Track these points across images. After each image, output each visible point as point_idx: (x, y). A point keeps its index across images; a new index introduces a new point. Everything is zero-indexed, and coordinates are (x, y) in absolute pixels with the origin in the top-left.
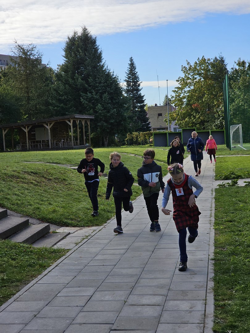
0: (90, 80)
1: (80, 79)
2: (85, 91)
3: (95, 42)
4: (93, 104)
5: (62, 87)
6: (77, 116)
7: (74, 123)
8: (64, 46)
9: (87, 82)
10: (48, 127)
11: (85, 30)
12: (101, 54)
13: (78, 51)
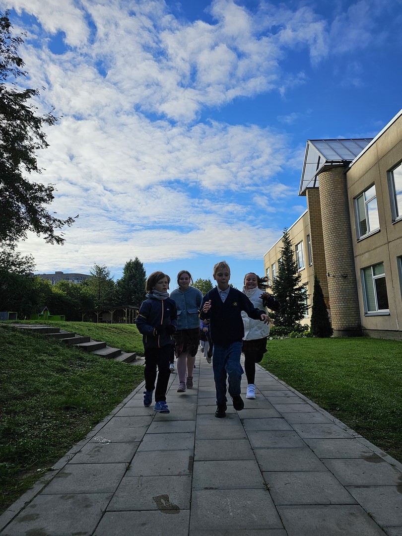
0: (138, 286)
1: (132, 286)
2: (135, 293)
3: (142, 266)
4: (139, 300)
5: (121, 290)
6: (130, 306)
7: (128, 311)
8: (124, 266)
9: (136, 287)
10: (112, 313)
11: (137, 258)
12: (145, 272)
13: (132, 270)
